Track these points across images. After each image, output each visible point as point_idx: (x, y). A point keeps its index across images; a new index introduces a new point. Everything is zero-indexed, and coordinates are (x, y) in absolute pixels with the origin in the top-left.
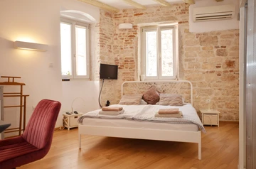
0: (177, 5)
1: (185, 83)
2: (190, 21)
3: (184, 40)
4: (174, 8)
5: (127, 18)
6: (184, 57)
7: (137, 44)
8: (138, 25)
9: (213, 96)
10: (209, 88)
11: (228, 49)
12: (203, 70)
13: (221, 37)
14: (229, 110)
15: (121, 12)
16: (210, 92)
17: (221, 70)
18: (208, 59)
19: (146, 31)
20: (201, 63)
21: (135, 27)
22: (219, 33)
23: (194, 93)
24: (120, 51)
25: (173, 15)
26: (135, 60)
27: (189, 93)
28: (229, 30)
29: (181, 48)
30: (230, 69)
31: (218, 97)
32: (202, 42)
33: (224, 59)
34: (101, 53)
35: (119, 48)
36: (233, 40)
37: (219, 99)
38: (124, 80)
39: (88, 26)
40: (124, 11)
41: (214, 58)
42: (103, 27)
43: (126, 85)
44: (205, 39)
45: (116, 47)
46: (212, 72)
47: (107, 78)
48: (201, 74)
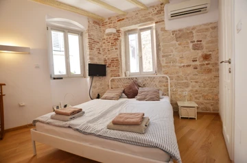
0: (153, 7)
1: (163, 77)
2: (166, 20)
3: (161, 38)
4: (151, 10)
5: (112, 24)
6: (161, 54)
7: (120, 46)
8: (121, 29)
9: (190, 88)
10: (186, 81)
11: (204, 43)
12: (179, 65)
13: (197, 32)
14: (206, 101)
15: (107, 20)
16: (187, 85)
17: (198, 63)
18: (184, 54)
19: (129, 34)
20: (178, 58)
21: (118, 31)
22: (194, 28)
23: (171, 86)
24: (108, 52)
25: (150, 16)
26: (119, 59)
27: (167, 86)
28: (205, 25)
29: (158, 46)
30: (206, 62)
31: (195, 89)
32: (178, 38)
33: (200, 53)
34: (90, 55)
35: (106, 50)
36: (208, 34)
37: (196, 91)
38: (112, 76)
39: (80, 34)
40: (109, 19)
41: (190, 53)
42: (92, 33)
43: (113, 80)
44: (180, 35)
45: (104, 50)
46: (188, 66)
47: (96, 75)
48: (177, 68)
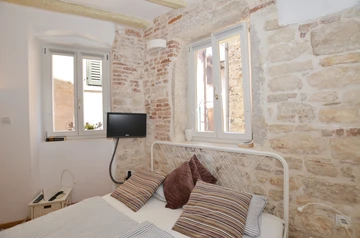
1: (269, 158)
3: (265, 48)
5: (159, 32)
6: (265, 92)
8: (175, 39)
12: (323, 126)
15: (152, 25)
21: (170, 44)
24: (151, 89)
32: (319, 45)
35: (150, 84)
38: (156, 138)
40: (155, 21)
42: (121, 52)
44: (328, 35)
45: (146, 83)
47: (123, 136)
48: (318, 135)
